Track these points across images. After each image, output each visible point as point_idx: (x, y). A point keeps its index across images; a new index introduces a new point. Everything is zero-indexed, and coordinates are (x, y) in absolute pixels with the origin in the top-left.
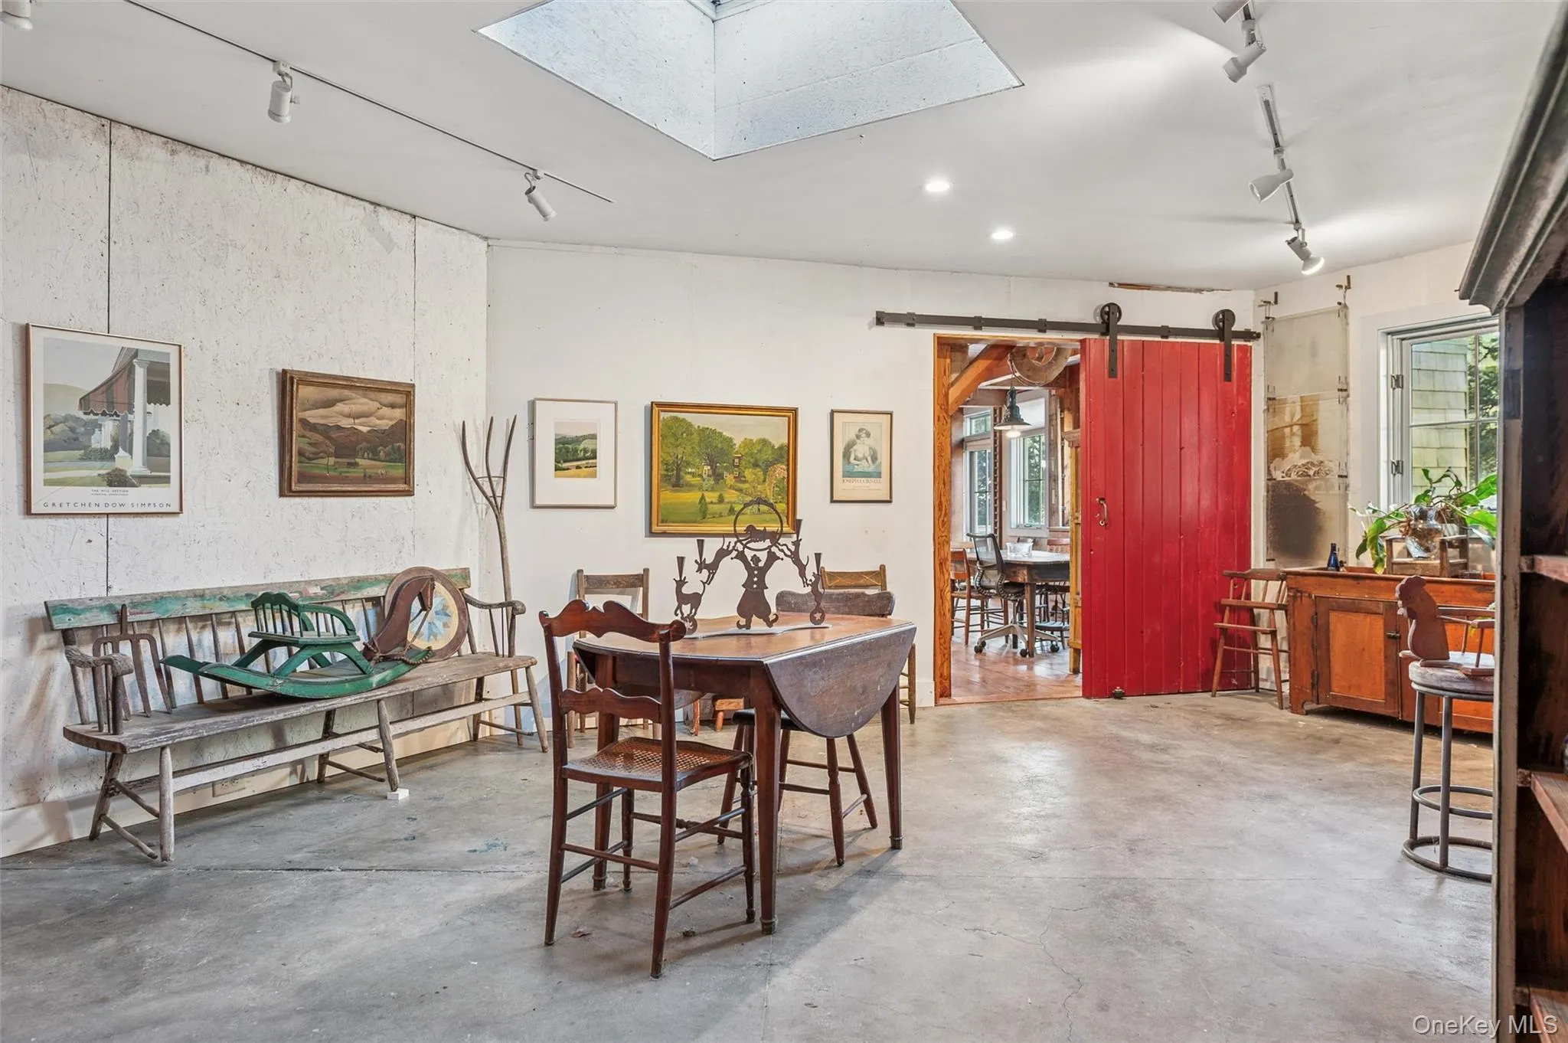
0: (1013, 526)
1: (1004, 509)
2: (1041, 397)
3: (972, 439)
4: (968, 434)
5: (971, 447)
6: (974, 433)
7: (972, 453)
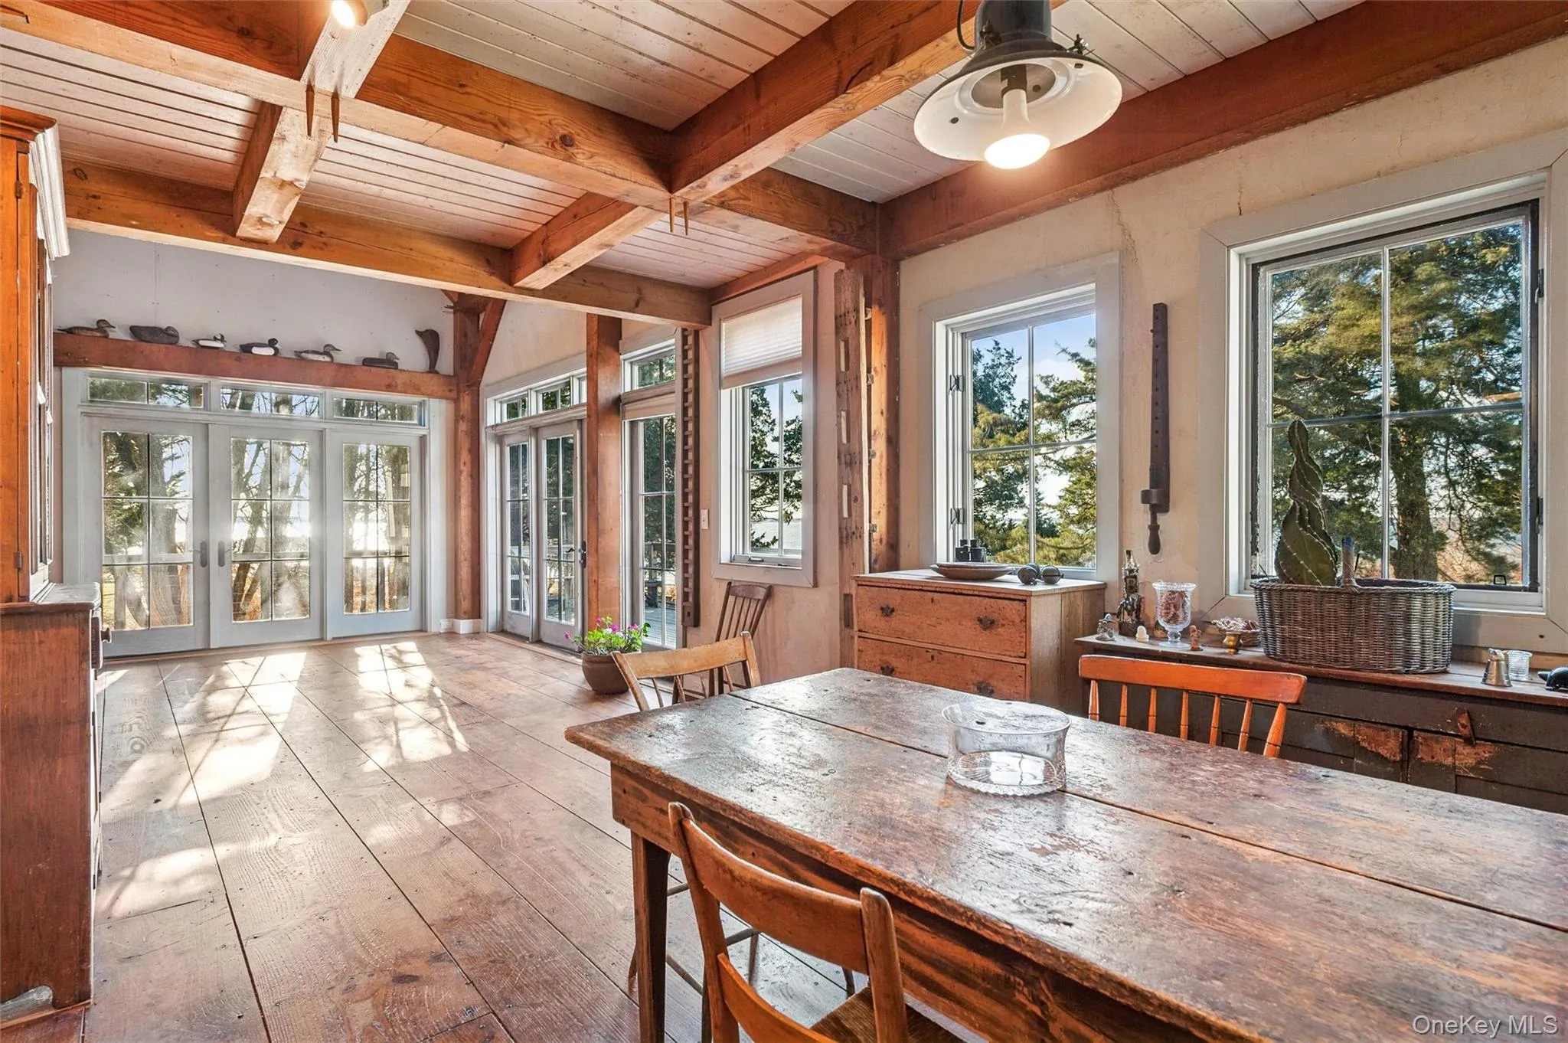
0: (725, 558)
1: (704, 525)
2: (795, 296)
3: (634, 398)
4: (628, 389)
5: (632, 413)
6: (636, 387)
7: (633, 424)
